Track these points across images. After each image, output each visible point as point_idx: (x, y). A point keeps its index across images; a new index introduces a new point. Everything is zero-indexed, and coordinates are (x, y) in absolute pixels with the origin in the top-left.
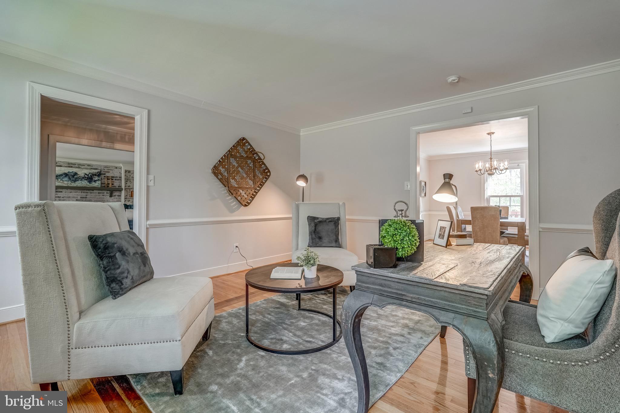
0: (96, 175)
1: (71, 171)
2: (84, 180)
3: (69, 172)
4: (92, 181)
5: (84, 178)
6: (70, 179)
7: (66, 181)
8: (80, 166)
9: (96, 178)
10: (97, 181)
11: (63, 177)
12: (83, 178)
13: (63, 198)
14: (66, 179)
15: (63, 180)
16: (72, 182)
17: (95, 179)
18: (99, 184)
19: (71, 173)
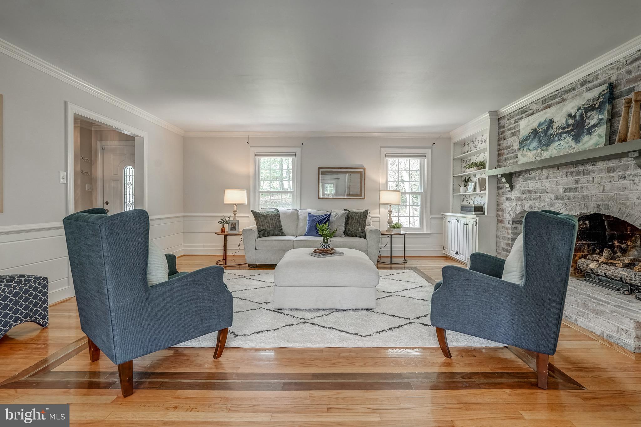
0: (592, 108)
1: (542, 120)
2: (564, 135)
3: (540, 125)
4: (583, 132)
5: (566, 130)
6: (540, 141)
7: (535, 149)
8: (565, 96)
9: (594, 118)
10: (596, 129)
11: (530, 139)
12: (564, 128)
13: (535, 192)
14: (535, 144)
15: (530, 148)
16: (544, 148)
17: (592, 122)
18: (600, 136)
19: (543, 123)
